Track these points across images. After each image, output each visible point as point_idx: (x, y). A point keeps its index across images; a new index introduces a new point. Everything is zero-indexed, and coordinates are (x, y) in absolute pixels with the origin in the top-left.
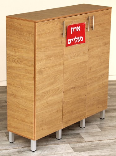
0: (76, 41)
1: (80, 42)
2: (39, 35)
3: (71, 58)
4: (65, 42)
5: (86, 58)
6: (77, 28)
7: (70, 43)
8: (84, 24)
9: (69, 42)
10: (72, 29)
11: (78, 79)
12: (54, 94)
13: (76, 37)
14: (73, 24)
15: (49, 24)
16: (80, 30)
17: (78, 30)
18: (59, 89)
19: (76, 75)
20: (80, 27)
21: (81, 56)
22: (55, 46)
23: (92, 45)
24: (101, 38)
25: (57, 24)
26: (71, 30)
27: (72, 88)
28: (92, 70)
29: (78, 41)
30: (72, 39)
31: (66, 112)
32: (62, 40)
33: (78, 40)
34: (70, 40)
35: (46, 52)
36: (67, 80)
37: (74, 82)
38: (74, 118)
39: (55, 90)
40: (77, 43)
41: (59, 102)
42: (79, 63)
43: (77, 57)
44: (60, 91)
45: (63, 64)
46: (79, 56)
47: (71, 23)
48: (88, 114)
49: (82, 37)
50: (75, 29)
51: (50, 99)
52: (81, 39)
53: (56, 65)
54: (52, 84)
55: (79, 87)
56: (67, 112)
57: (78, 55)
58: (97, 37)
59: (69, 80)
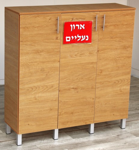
0: (78, 40)
1: (85, 41)
2: (24, 28)
3: (71, 56)
4: (62, 39)
5: (94, 59)
6: (80, 26)
7: (69, 41)
8: (91, 22)
9: (68, 39)
10: (73, 27)
11: (81, 80)
12: (45, 91)
13: (78, 35)
14: (73, 21)
15: (38, 18)
16: (84, 28)
17: (81, 28)
18: (52, 87)
19: (78, 76)
20: (84, 25)
21: (86, 56)
22: (47, 41)
23: (103, 47)
24: (117, 40)
25: (50, 19)
26: (71, 27)
27: (73, 88)
28: (104, 73)
29: (82, 40)
30: (73, 37)
31: (63, 112)
32: (58, 36)
33: (81, 38)
34: (69, 37)
35: (34, 46)
36: (65, 79)
37: (75, 82)
38: (75, 121)
39: (47, 87)
40: (80, 42)
41: (52, 100)
42: (83, 63)
43: (80, 56)
44: (55, 89)
45: (59, 61)
46: (82, 56)
47: (71, 20)
48: (97, 120)
49: (87, 36)
50: (77, 27)
51: (40, 95)
52: (86, 38)
53: (48, 61)
54: (43, 80)
55: (82, 88)
56: (65, 113)
57: (80, 55)
58: (111, 38)
59: (67, 80)
